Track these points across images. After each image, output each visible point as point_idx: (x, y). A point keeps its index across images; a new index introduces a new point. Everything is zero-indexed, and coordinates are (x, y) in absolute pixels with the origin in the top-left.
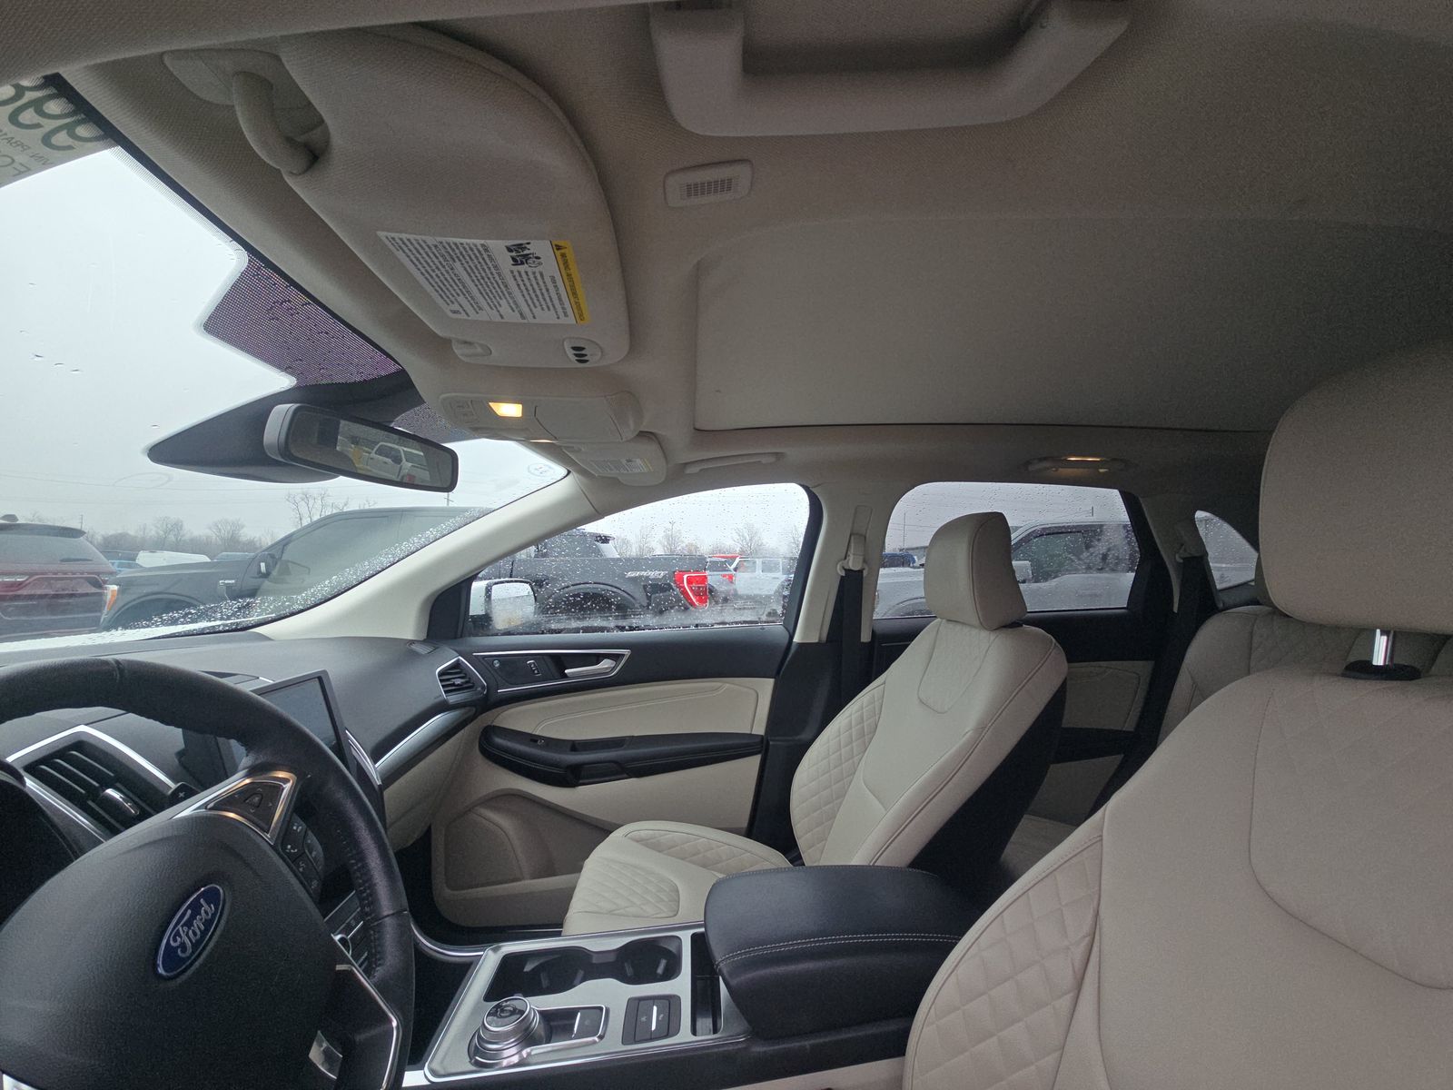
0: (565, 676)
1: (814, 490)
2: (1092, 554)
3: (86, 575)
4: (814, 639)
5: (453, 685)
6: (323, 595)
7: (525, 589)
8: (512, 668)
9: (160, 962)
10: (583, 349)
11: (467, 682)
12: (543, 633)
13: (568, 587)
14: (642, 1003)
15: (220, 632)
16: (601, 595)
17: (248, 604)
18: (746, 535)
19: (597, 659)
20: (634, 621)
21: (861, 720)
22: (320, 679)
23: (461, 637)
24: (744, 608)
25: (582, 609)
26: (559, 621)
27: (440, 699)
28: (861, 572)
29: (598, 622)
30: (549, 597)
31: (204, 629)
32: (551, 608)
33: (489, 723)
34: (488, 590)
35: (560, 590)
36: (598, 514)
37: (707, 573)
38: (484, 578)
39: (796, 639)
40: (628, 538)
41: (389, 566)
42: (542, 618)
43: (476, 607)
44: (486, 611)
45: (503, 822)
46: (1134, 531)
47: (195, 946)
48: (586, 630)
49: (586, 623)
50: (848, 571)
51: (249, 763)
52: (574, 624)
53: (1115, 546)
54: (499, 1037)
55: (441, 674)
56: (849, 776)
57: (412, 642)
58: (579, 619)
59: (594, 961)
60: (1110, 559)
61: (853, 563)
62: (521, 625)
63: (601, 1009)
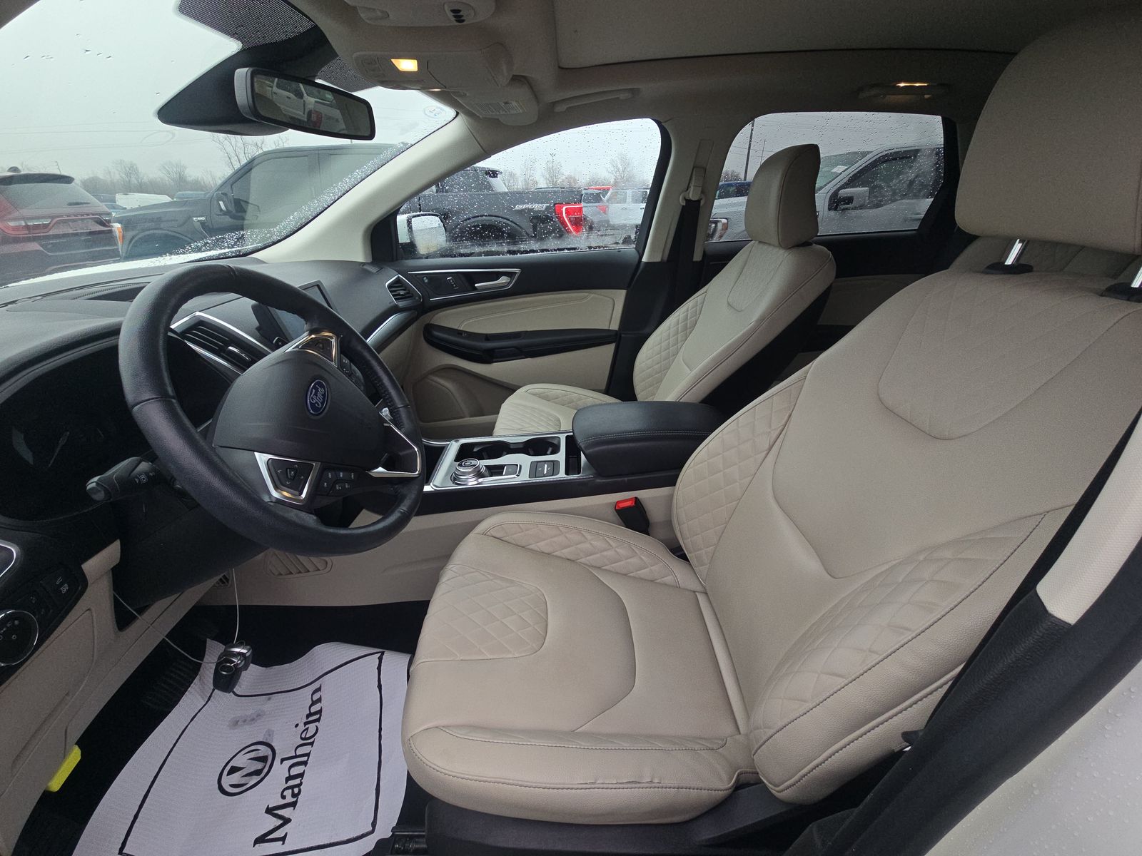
0: (475, 289)
1: (666, 125)
2: (901, 181)
3: (91, 216)
4: (658, 259)
5: (399, 295)
6: (291, 228)
7: (435, 221)
8: (437, 283)
9: (310, 408)
10: (459, 11)
11: (407, 293)
12: (455, 257)
13: (469, 219)
14: (539, 464)
15: (230, 257)
16: (495, 226)
17: (243, 235)
18: (619, 165)
19: (497, 276)
20: (522, 247)
21: (686, 318)
22: (318, 286)
23: (397, 260)
24: (606, 235)
25: (482, 237)
26: (466, 247)
27: (392, 304)
28: (699, 201)
29: (494, 248)
30: (456, 227)
31: (219, 255)
32: (458, 236)
33: (428, 322)
34: (409, 223)
35: (463, 221)
36: (486, 154)
37: (583, 204)
38: (404, 213)
39: (644, 259)
40: (514, 172)
41: (333, 203)
42: (452, 245)
43: (403, 237)
44: (411, 239)
45: (448, 385)
46: (944, 158)
47: (322, 403)
48: (487, 254)
49: (486, 249)
50: (688, 201)
51: (309, 328)
52: (477, 249)
53: (923, 173)
54: (464, 474)
55: (390, 286)
56: (674, 355)
57: (363, 264)
58: (480, 245)
59: (512, 447)
60: (916, 186)
61: (693, 195)
62: (438, 251)
63: (517, 465)
